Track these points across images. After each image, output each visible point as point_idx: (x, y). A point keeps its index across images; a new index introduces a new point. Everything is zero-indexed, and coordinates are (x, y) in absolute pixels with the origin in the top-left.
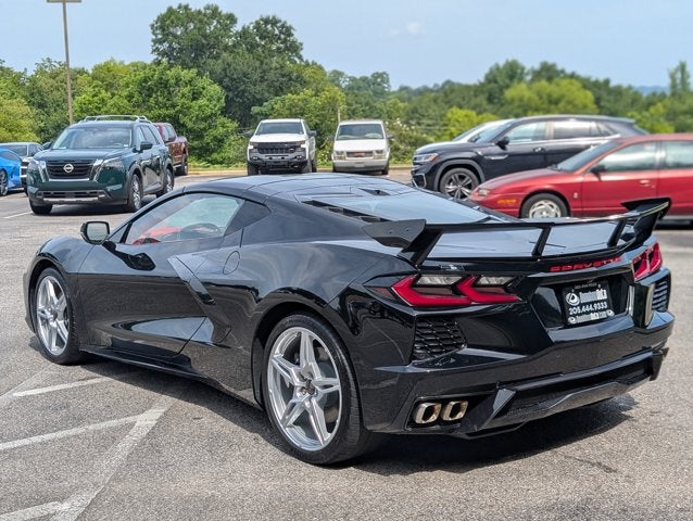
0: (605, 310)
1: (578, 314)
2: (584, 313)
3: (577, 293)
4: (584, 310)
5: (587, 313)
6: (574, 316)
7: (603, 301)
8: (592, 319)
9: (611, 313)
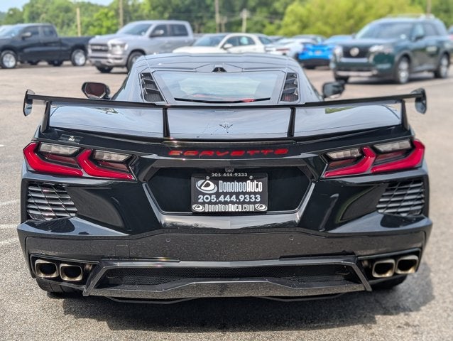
0: (255, 203)
1: (210, 203)
2: (220, 202)
3: (215, 180)
4: (222, 198)
5: (226, 203)
6: (203, 203)
7: (255, 193)
8: (230, 210)
9: (264, 208)
